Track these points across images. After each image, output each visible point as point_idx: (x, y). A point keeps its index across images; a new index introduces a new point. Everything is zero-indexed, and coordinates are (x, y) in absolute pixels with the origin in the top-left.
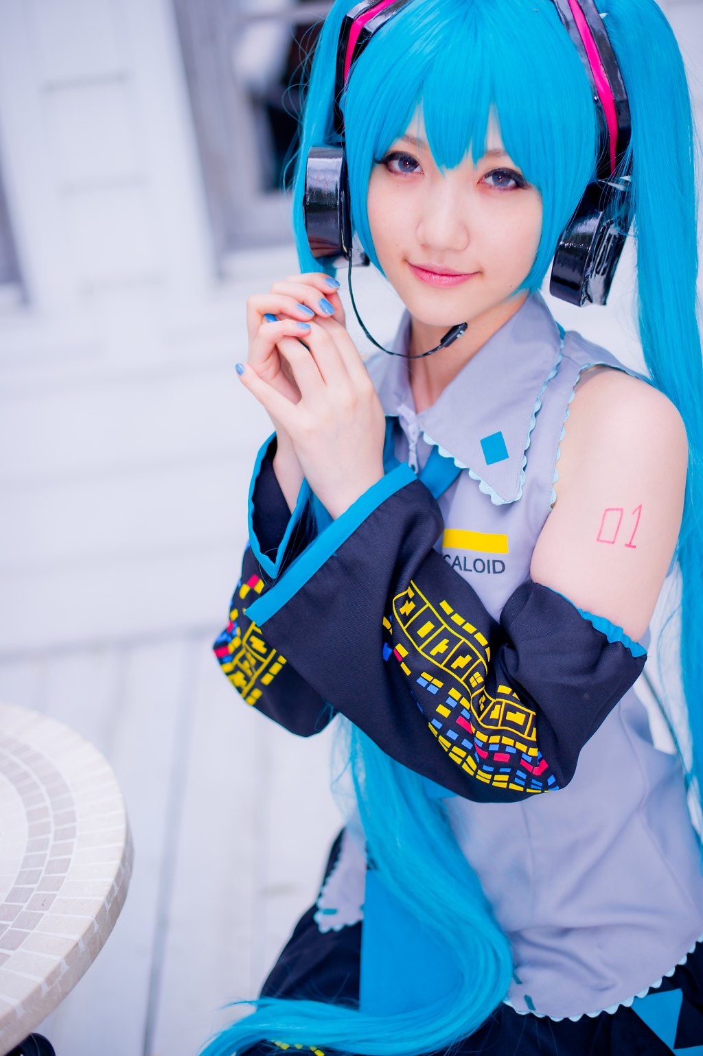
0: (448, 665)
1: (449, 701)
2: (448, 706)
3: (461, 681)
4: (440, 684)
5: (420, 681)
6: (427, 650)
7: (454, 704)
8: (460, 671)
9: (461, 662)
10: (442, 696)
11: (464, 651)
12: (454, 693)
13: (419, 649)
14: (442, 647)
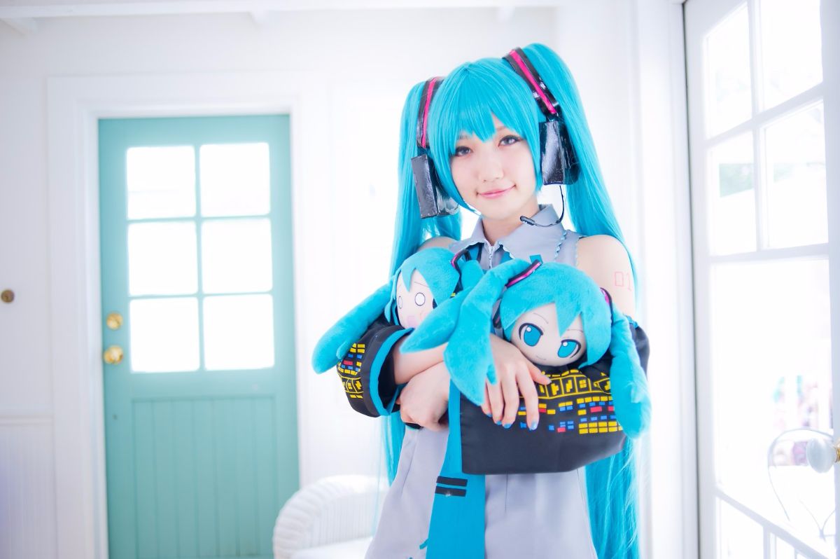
0: (566, 392)
1: (581, 406)
2: (582, 409)
3: (577, 393)
4: (570, 403)
5: (562, 410)
6: (551, 394)
7: (584, 406)
8: (573, 390)
9: (569, 386)
10: (576, 407)
11: (565, 381)
12: (580, 401)
13: (548, 397)
14: (555, 388)
